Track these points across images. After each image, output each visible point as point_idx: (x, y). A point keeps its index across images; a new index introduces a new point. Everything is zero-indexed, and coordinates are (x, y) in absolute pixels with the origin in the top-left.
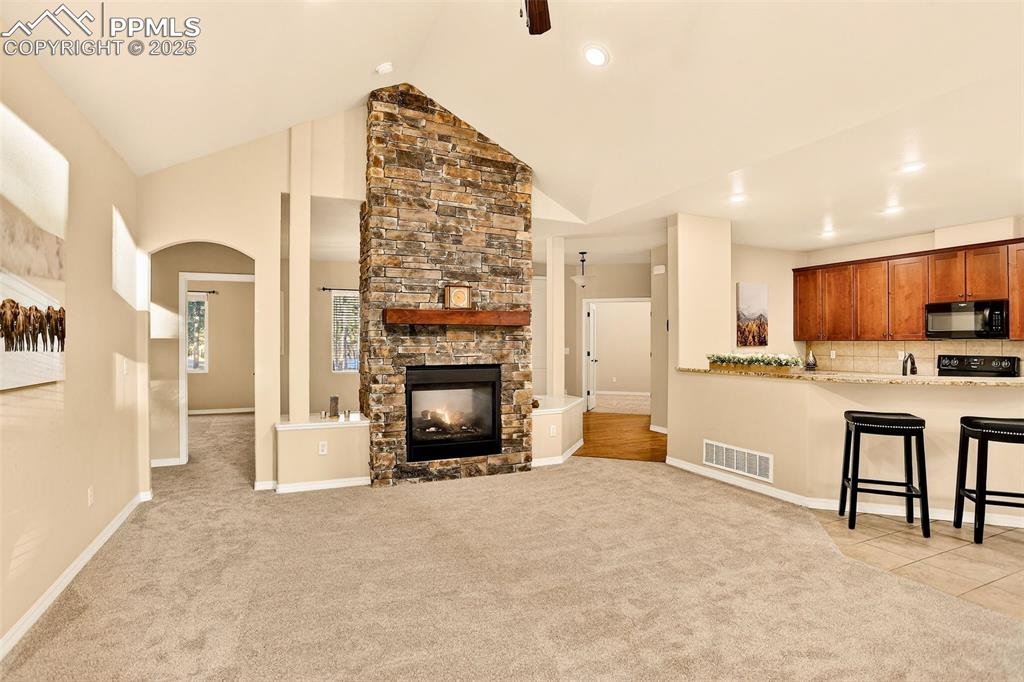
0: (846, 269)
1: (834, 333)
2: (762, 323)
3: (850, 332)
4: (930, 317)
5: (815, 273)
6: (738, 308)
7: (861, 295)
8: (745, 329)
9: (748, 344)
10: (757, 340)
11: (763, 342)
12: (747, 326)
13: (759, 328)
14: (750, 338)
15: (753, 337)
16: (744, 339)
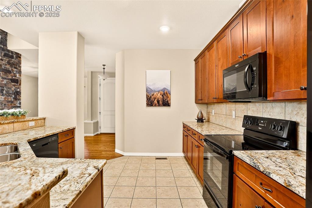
2: (165, 93)
5: (199, 60)
8: (151, 97)
9: (154, 105)
10: (161, 103)
11: (166, 104)
12: (153, 95)
13: (163, 96)
14: (156, 102)
15: (158, 101)
16: (150, 102)
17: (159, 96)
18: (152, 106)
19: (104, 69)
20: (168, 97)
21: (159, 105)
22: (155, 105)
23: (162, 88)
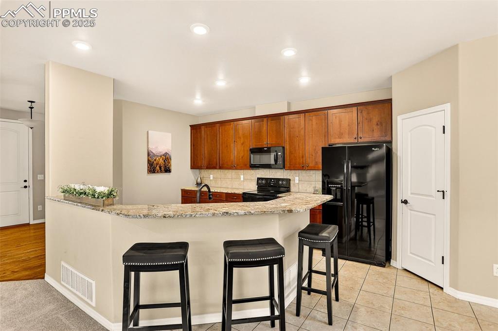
0: (214, 126)
1: (209, 164)
2: (167, 158)
3: (217, 164)
4: (252, 156)
5: (200, 128)
6: (148, 148)
7: (222, 143)
8: (153, 162)
9: (156, 172)
10: (163, 169)
11: (168, 170)
12: (155, 160)
13: (164, 161)
14: (158, 168)
15: (160, 167)
16: (152, 168)
17: (161, 161)
18: (154, 172)
19: (31, 108)
20: (169, 163)
21: (161, 172)
22: (158, 172)
23: (164, 153)
